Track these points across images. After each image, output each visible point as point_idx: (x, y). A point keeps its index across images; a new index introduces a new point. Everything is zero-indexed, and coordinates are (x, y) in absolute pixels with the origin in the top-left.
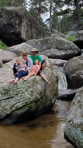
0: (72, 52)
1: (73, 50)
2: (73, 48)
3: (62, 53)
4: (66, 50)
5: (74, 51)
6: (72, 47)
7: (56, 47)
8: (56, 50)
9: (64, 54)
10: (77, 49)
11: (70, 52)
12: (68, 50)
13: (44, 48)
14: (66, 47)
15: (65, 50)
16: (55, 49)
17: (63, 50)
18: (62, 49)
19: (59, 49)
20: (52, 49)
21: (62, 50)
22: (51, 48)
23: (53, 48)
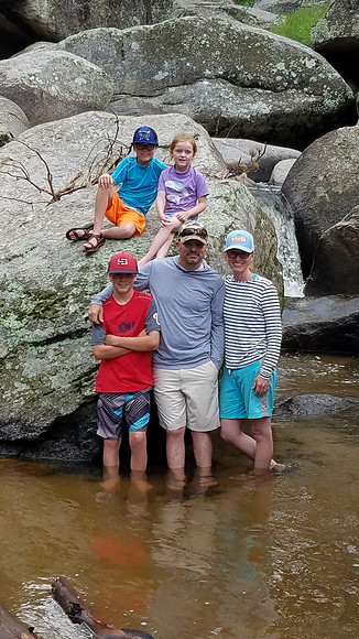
0: (311, 100)
1: (317, 90)
2: (313, 79)
3: (255, 106)
4: (275, 91)
5: (320, 99)
6: (312, 72)
7: (226, 73)
8: (225, 89)
9: (267, 111)
10: (332, 85)
11: (299, 100)
12: (287, 88)
13: (160, 76)
14: (280, 73)
15: (274, 88)
16: (219, 85)
17: (262, 87)
18: (255, 85)
19: (243, 85)
20: (206, 83)
21: (258, 87)
22: (199, 77)
23: (209, 78)
